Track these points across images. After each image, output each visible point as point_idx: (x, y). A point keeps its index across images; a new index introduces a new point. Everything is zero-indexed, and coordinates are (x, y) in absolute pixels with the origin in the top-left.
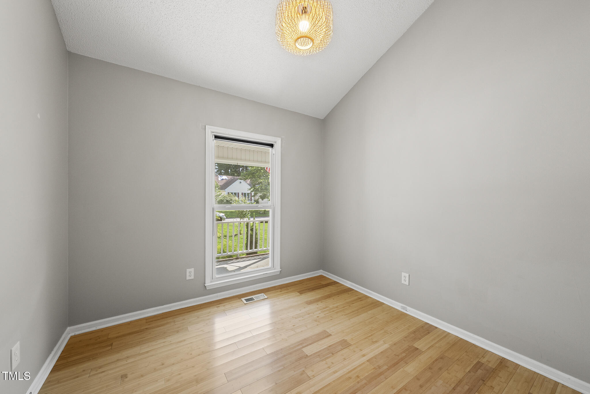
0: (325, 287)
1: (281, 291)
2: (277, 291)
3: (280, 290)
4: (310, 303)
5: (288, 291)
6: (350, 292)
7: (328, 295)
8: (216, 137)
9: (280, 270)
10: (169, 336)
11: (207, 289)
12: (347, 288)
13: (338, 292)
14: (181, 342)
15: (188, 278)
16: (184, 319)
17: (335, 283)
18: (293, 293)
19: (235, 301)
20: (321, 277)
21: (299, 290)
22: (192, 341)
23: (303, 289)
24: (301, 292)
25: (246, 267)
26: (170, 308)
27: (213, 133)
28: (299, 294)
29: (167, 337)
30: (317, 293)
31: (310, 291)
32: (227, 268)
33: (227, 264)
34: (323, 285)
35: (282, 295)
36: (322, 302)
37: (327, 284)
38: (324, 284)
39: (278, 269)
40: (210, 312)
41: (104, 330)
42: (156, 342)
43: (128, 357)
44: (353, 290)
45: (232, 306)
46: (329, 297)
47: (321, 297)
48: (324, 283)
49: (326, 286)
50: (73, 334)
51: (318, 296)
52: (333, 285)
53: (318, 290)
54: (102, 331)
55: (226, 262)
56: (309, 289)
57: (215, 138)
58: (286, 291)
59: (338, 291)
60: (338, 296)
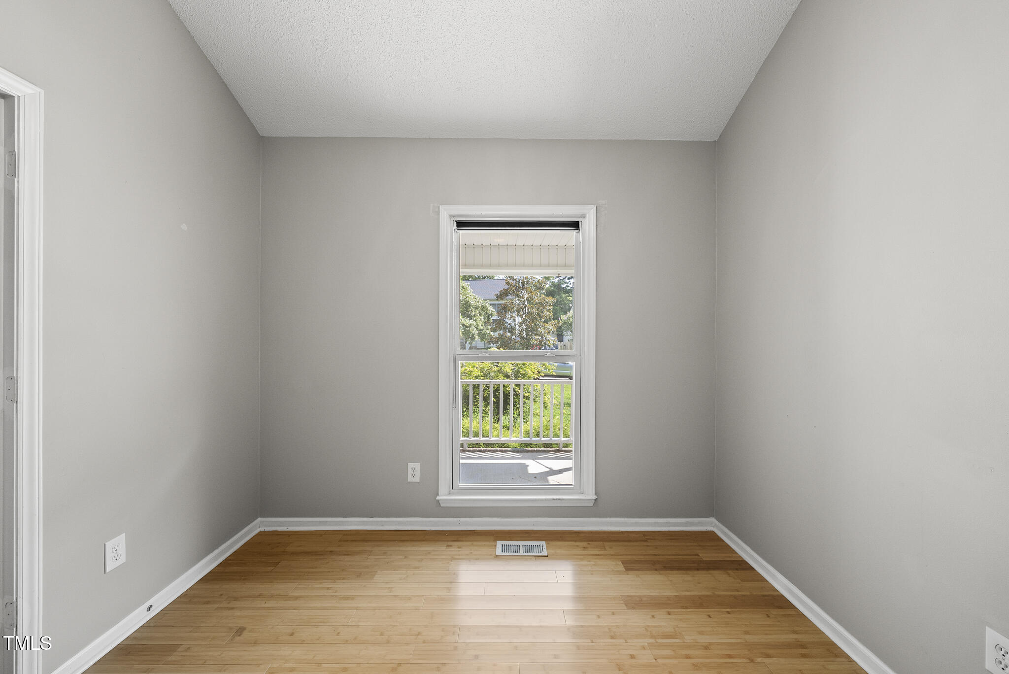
0: (703, 569)
1: (585, 548)
2: (577, 546)
3: (585, 544)
4: (634, 603)
5: (602, 552)
6: (774, 612)
7: (700, 597)
8: (461, 225)
9: (594, 497)
10: (344, 579)
11: (441, 505)
12: (772, 593)
13: (735, 597)
14: (346, 598)
15: (410, 479)
16: (385, 553)
17: (742, 566)
18: (609, 562)
19: (483, 543)
20: (710, 538)
21: (629, 558)
22: (359, 606)
23: (642, 558)
24: (630, 566)
25: (560, 471)
26: (382, 525)
27: (454, 217)
28: (622, 568)
29: (340, 579)
30: (671, 581)
31: (656, 570)
32: (528, 468)
33: (534, 459)
34: (702, 562)
35: (582, 560)
36: (669, 613)
37: (715, 562)
38: (704, 559)
39: (589, 495)
40: (429, 553)
41: (291, 535)
42: (321, 583)
43: (272, 596)
44: (791, 606)
45: (471, 553)
46: (699, 603)
47: (676, 596)
48: (706, 556)
49: (708, 569)
50: (262, 529)
51: (669, 593)
52: (730, 572)
53: (680, 571)
54: (289, 536)
55: (534, 454)
56: (654, 563)
57: (457, 226)
58: (596, 552)
59: (737, 593)
60: (729, 613)
